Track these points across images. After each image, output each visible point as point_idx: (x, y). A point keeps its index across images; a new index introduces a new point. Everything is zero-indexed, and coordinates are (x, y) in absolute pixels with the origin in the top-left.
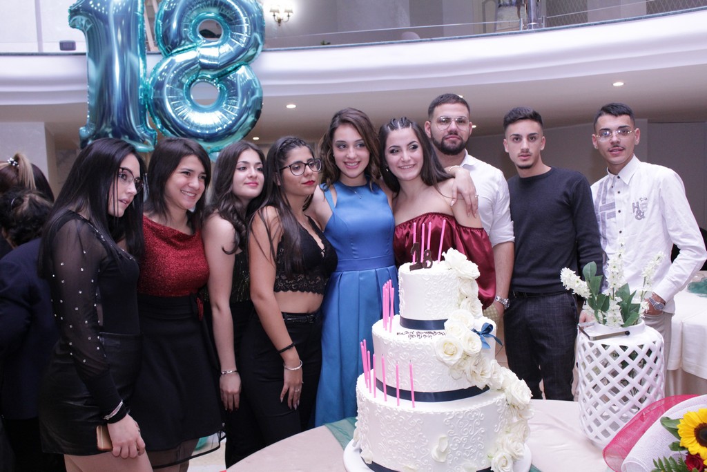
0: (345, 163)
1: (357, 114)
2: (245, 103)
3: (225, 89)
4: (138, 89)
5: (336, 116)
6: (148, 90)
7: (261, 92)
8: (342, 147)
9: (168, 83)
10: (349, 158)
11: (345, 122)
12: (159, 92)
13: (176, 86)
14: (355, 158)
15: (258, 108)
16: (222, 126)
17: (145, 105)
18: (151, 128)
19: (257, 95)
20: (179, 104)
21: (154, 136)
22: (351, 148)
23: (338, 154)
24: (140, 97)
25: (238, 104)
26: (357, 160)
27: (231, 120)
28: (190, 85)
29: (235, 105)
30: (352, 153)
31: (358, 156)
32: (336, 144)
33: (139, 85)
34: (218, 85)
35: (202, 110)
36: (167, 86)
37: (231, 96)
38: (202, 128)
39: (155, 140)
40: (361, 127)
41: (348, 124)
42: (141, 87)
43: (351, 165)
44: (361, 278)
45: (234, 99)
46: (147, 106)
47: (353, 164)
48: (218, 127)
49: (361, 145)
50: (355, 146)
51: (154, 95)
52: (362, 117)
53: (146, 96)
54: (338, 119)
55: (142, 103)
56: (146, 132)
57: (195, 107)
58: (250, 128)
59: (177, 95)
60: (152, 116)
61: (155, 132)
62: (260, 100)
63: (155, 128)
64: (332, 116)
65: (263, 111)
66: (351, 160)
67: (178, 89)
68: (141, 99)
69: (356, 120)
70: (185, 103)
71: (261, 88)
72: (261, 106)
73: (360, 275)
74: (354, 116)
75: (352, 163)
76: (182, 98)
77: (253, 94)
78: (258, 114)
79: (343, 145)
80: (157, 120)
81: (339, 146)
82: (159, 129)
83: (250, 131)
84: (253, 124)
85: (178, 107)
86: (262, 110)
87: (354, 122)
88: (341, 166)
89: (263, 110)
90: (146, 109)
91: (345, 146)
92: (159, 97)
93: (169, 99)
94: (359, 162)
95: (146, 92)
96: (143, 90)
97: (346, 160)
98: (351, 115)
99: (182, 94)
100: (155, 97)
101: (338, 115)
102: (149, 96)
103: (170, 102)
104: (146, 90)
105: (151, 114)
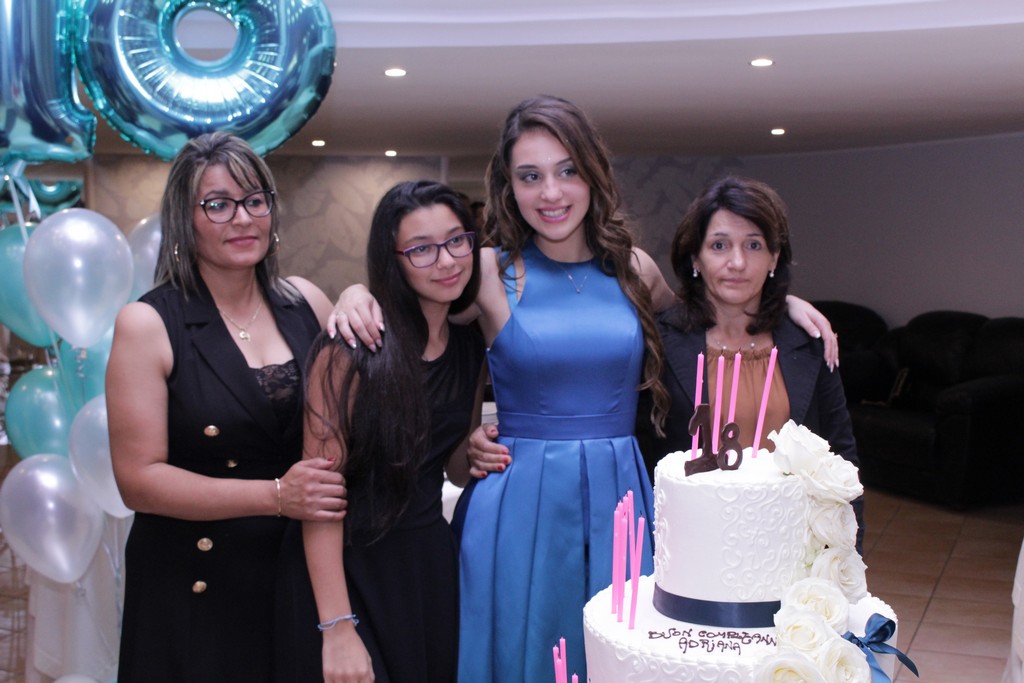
0: (540, 211)
1: (558, 107)
2: (295, 61)
3: (252, 27)
4: (54, 19)
5: (512, 115)
6: (77, 22)
7: (333, 37)
8: (529, 178)
9: (123, 8)
10: (546, 201)
11: (531, 124)
12: (102, 29)
13: (141, 14)
14: (558, 200)
15: (325, 71)
16: (241, 108)
17: (69, 56)
18: (82, 108)
19: (324, 43)
20: (149, 56)
21: (88, 126)
22: (550, 179)
23: (525, 194)
24: (58, 37)
25: (280, 60)
26: (564, 203)
27: (264, 95)
28: (173, 15)
29: (273, 63)
30: (552, 188)
31: (565, 194)
32: (518, 174)
33: (57, 10)
34: (237, 17)
35: (198, 72)
36: (122, 13)
37: (264, 42)
38: (197, 113)
39: (91, 134)
40: (568, 133)
41: (538, 129)
42: (61, 14)
43: (551, 213)
44: (549, 456)
45: (271, 50)
46: (73, 57)
47: (557, 213)
48: (233, 111)
49: (570, 172)
50: (557, 174)
51: (91, 33)
52: (567, 111)
53: (72, 35)
54: (516, 121)
55: (64, 52)
56: (70, 116)
57: (181, 63)
58: (305, 116)
59: (142, 35)
60: (86, 82)
61: (90, 117)
62: (329, 55)
63: (91, 109)
64: (507, 115)
65: (337, 79)
66: (552, 204)
67: (145, 22)
68: (61, 41)
69: (556, 120)
70: (160, 51)
71: (331, 26)
72: (332, 68)
73: (548, 449)
74: (549, 112)
75: (553, 210)
76: (156, 43)
77: (314, 41)
78: (323, 85)
79: (534, 175)
80: (97, 90)
81: (523, 178)
82: (101, 111)
83: (303, 123)
84: (313, 107)
85: (143, 62)
86: (333, 76)
87: (550, 123)
88: (532, 218)
89: (335, 77)
90: (71, 65)
91: (535, 177)
92: (102, 40)
93: (124, 43)
94: (569, 208)
95: (73, 27)
96: (65, 22)
97: (542, 205)
98: (544, 110)
99: (154, 30)
100: (94, 40)
101: (518, 110)
102: (78, 35)
103: (126, 51)
104: (72, 21)
105: (83, 75)
